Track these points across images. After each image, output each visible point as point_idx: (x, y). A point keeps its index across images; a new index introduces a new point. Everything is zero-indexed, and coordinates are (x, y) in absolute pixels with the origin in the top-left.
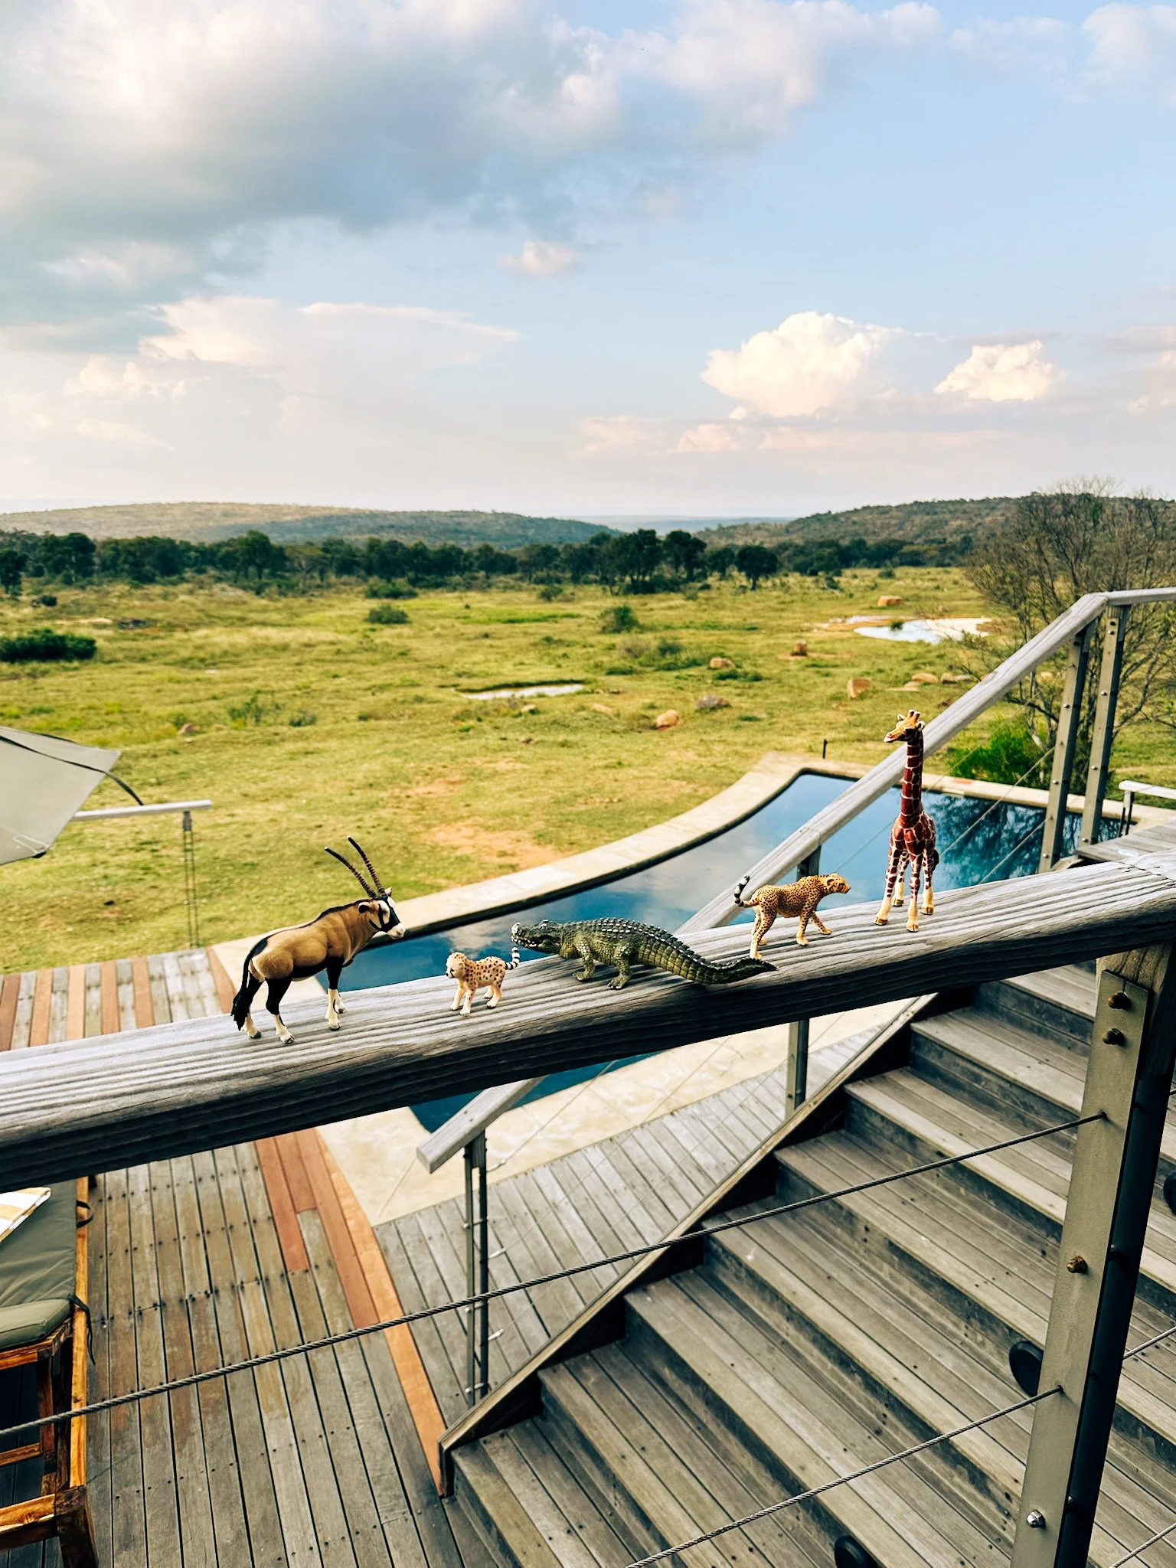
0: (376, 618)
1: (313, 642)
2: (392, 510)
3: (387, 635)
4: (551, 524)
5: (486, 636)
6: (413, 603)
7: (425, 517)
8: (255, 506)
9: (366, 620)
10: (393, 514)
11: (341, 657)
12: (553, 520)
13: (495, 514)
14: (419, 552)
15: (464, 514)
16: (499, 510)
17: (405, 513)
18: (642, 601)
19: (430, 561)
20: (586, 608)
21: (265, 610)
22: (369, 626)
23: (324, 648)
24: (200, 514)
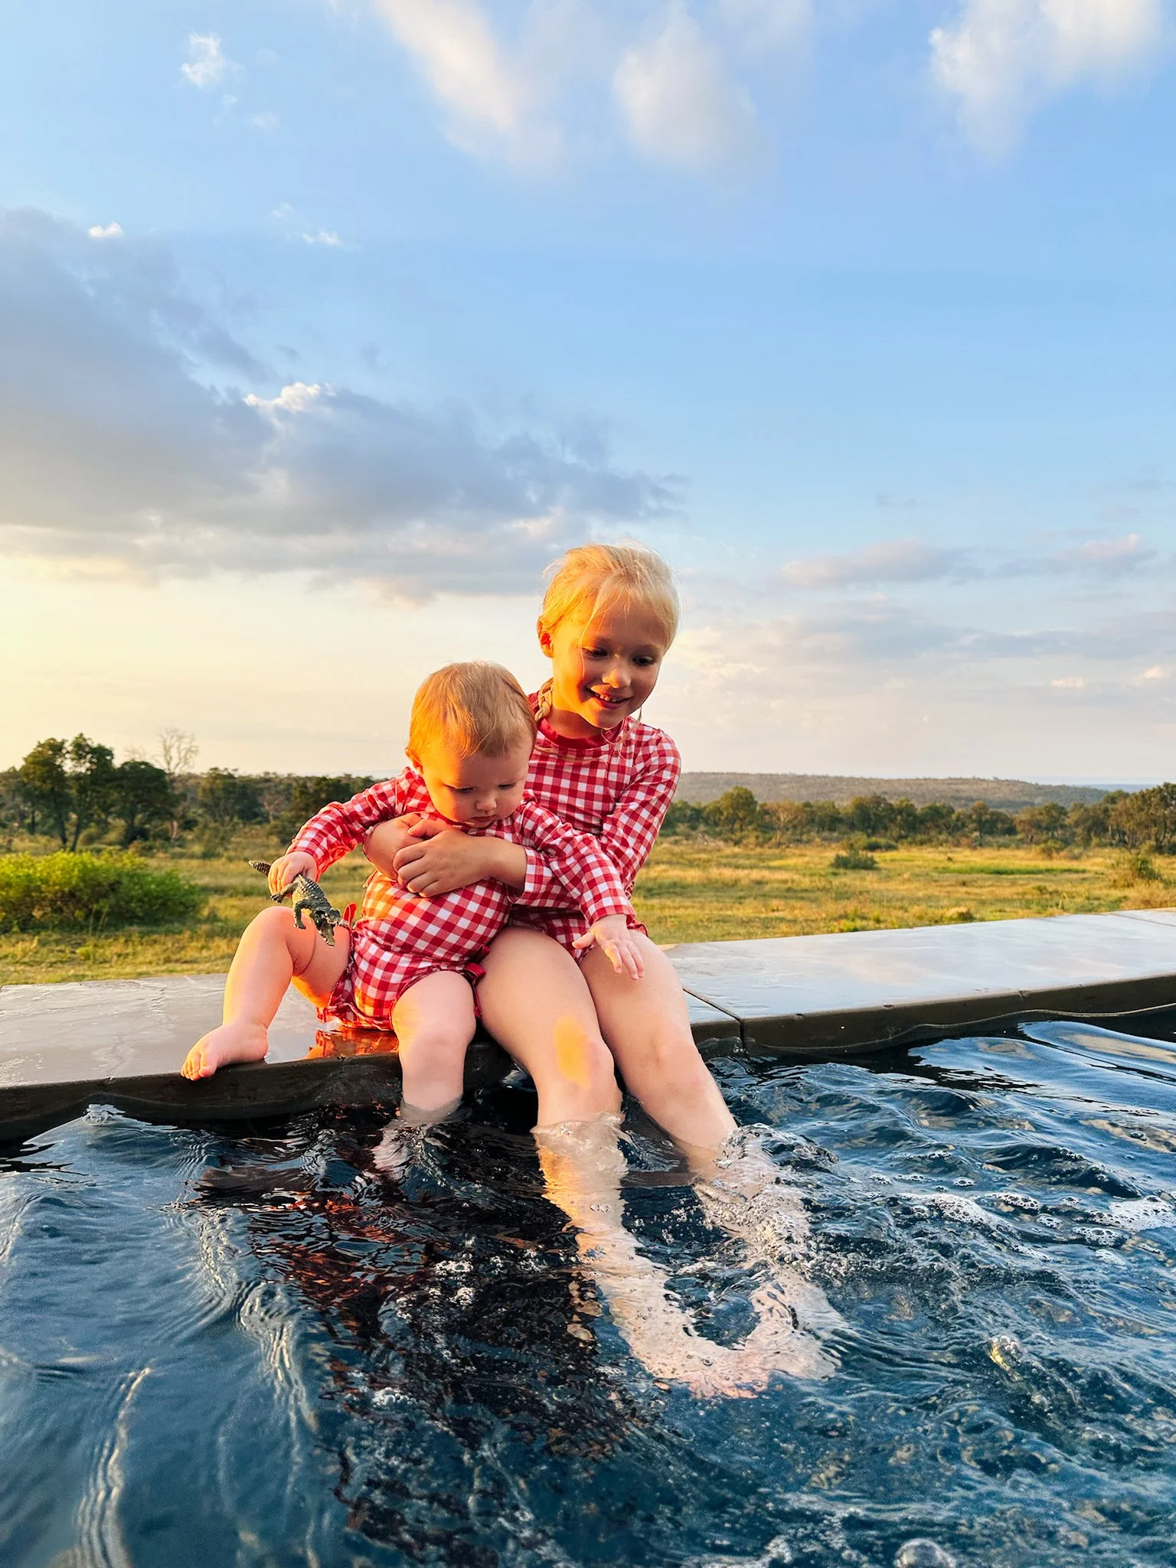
0: (841, 863)
1: (765, 880)
2: (886, 777)
3: (850, 879)
4: (1062, 792)
5: (964, 884)
6: (889, 855)
7: (921, 785)
8: (755, 775)
9: (832, 865)
10: (888, 781)
11: (791, 894)
12: (1063, 787)
13: (996, 780)
14: (907, 811)
15: (964, 781)
16: (1002, 777)
17: (899, 780)
18: (1168, 860)
19: (915, 817)
20: (1094, 864)
21: (735, 856)
22: (831, 870)
23: (776, 885)
24: (705, 782)
